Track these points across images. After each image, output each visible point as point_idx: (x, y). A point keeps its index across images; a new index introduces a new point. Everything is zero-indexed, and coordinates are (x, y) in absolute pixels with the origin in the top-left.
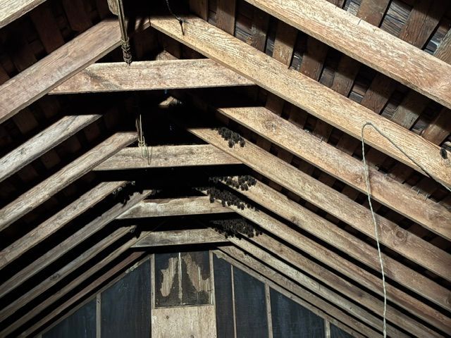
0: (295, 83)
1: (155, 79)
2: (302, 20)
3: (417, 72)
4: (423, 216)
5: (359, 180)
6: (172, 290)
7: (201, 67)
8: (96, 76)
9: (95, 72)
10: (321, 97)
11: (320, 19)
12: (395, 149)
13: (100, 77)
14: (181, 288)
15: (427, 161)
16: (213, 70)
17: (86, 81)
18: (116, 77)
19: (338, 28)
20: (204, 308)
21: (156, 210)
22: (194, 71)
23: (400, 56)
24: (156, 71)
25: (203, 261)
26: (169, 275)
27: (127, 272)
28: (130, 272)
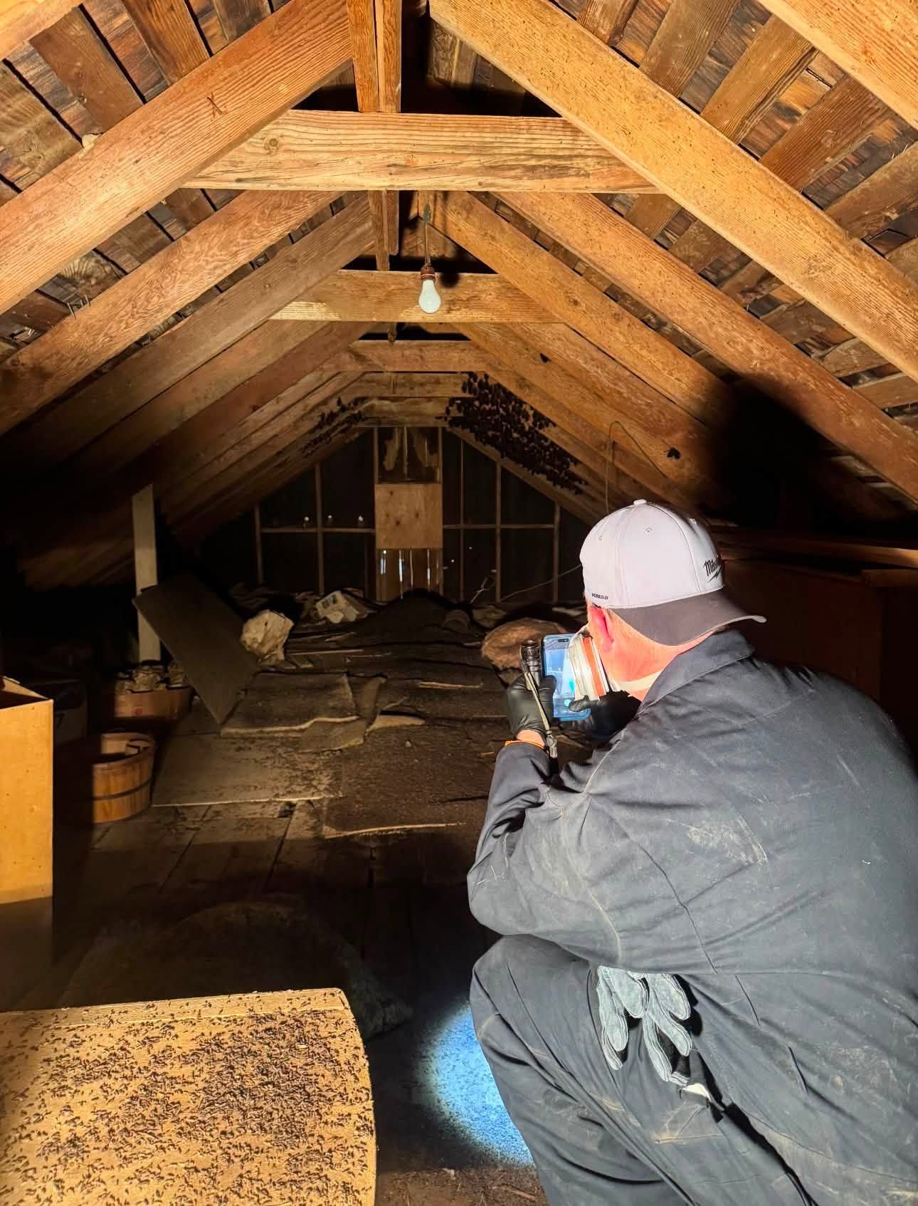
0: (553, 376)
1: (417, 361)
3: (660, 421)
5: (604, 447)
6: (396, 464)
7: (463, 351)
8: (360, 356)
9: (359, 350)
10: (576, 392)
11: (581, 362)
12: (636, 448)
13: (364, 357)
14: (406, 463)
15: (666, 464)
16: (475, 354)
17: (350, 360)
18: (379, 358)
19: (597, 372)
20: (430, 486)
21: (392, 409)
22: (456, 354)
23: (648, 404)
24: (418, 353)
25: (430, 433)
26: (393, 448)
27: (347, 441)
28: (351, 442)
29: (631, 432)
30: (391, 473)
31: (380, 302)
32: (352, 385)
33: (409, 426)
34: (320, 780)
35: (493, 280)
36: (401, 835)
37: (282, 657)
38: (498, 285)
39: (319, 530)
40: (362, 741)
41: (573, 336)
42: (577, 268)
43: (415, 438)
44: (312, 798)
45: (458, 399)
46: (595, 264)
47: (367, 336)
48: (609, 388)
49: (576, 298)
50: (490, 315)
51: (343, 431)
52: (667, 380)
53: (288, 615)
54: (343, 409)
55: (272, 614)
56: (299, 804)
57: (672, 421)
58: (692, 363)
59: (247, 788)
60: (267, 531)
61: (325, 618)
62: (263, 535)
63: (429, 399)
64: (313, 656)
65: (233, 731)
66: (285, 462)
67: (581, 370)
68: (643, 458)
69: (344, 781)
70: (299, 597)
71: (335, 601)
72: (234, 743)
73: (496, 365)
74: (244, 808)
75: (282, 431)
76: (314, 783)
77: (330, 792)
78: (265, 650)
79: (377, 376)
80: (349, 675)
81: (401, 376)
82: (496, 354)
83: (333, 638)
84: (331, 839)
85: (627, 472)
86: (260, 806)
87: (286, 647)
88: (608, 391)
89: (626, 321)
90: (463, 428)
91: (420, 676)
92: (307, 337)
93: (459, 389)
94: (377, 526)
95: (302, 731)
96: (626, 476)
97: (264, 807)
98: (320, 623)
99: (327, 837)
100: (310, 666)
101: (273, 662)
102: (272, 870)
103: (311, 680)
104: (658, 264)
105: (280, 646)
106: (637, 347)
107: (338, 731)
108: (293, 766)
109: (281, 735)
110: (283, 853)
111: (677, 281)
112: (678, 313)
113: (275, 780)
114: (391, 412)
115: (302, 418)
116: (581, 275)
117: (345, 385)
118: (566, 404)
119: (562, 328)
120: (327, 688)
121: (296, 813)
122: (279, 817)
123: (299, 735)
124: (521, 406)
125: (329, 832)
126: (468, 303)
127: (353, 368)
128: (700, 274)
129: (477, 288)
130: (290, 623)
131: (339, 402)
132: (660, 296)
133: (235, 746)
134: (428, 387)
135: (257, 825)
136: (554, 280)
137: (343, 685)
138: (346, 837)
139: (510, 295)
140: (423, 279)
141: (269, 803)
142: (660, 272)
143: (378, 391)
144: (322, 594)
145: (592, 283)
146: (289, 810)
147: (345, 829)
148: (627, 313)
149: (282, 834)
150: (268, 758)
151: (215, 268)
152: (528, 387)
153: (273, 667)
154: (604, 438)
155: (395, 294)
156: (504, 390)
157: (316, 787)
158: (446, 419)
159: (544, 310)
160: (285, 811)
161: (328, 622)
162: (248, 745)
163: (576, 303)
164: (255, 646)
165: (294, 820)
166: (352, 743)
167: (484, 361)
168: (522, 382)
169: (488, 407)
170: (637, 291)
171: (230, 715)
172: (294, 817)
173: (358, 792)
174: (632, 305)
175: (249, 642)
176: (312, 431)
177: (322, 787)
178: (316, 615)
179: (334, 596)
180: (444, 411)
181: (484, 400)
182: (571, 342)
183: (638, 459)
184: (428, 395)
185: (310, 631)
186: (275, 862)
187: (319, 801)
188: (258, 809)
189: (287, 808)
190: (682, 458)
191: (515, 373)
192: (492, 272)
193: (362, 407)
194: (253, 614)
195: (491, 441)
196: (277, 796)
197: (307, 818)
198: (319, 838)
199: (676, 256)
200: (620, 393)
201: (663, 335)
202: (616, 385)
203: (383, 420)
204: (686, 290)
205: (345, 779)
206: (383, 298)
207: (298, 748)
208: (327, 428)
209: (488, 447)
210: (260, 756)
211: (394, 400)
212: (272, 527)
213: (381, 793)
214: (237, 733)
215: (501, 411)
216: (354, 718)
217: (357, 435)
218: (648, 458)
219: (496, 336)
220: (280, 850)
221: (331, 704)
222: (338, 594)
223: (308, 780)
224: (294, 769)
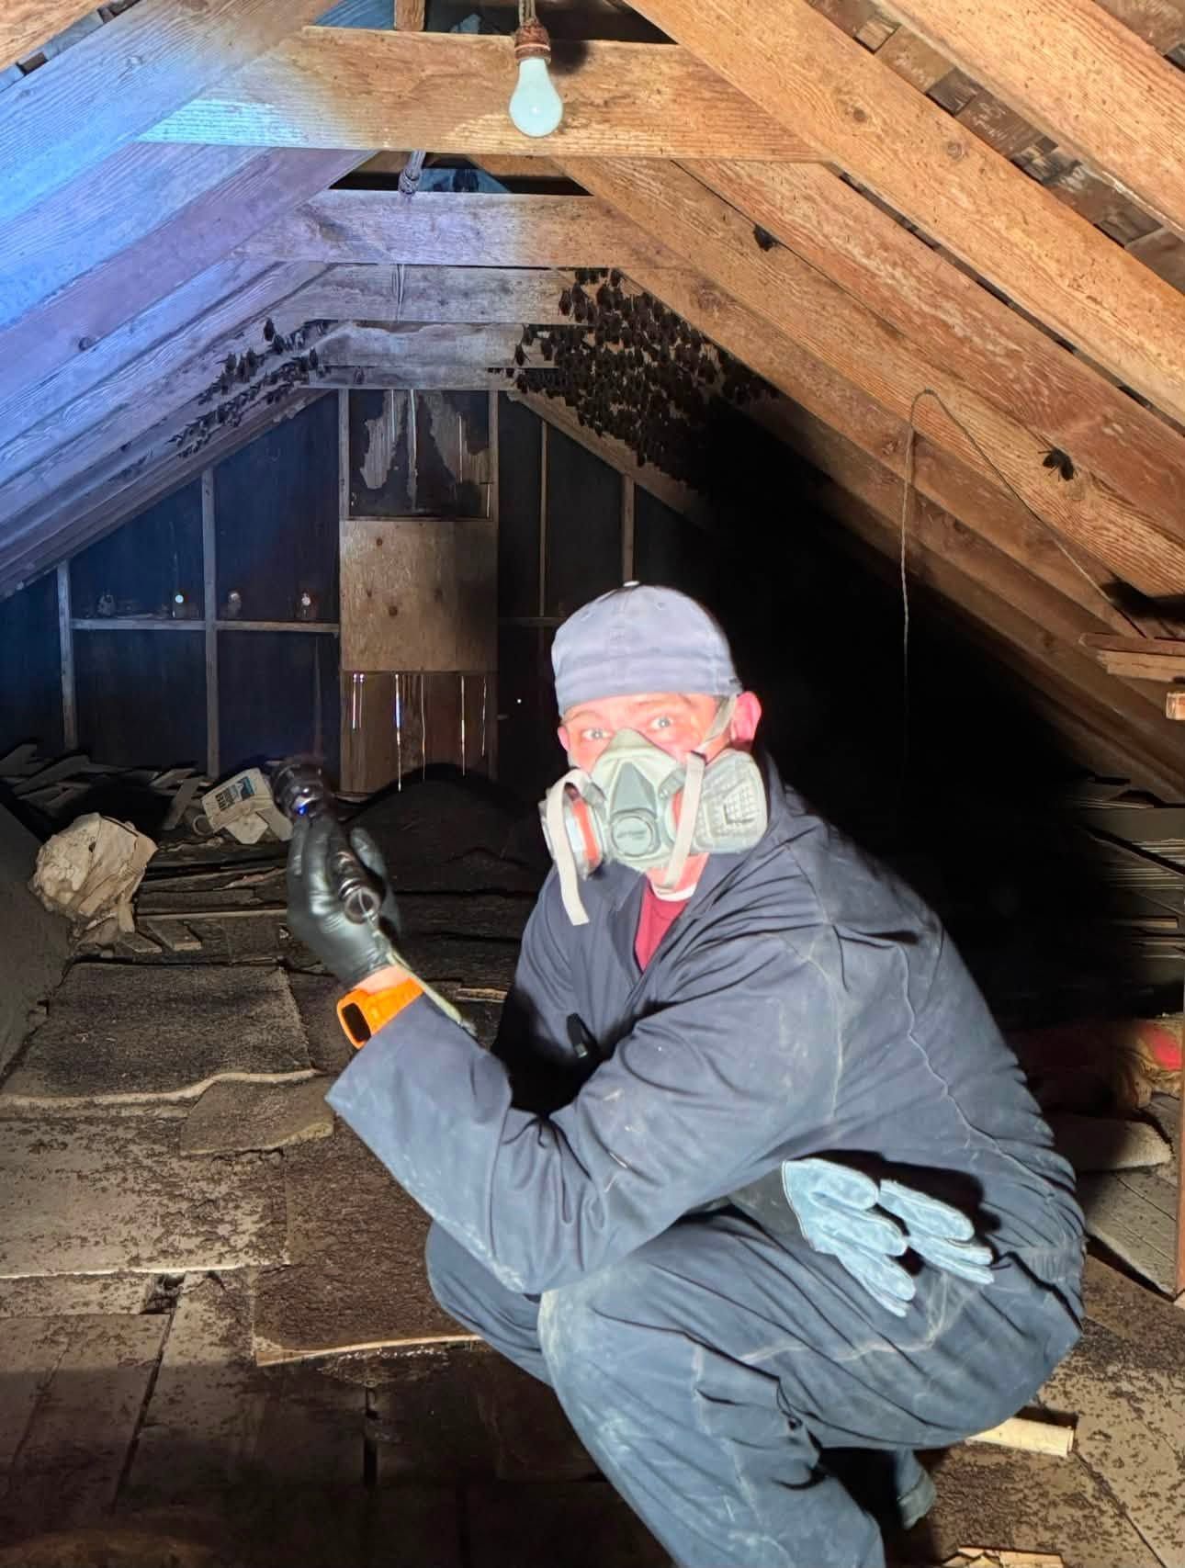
0: (783, 281)
1: (467, 240)
2: (820, 254)
3: (1038, 393)
4: (1014, 539)
5: (890, 447)
6: (390, 475)
7: (573, 219)
8: (333, 225)
9: (328, 213)
10: (836, 319)
11: (857, 252)
12: (974, 454)
13: (341, 228)
14: (413, 472)
15: (1036, 486)
16: (601, 226)
17: (308, 235)
18: (378, 232)
19: (893, 277)
21: (388, 349)
22: (557, 228)
23: (1010, 354)
24: (469, 221)
25: (471, 404)
26: (384, 435)
27: (278, 419)
28: (285, 421)
29: (962, 416)
30: (379, 493)
31: (401, 105)
32: (304, 292)
33: (422, 386)
34: (234, 1223)
35: (667, 58)
36: (435, 1358)
37: (128, 925)
38: (678, 71)
39: (209, 624)
40: (329, 1130)
41: (842, 193)
42: (861, 36)
43: (436, 416)
44: (218, 1268)
45: (542, 328)
46: (924, 29)
47: (351, 181)
48: (921, 313)
49: (860, 104)
50: (658, 141)
51: (270, 398)
52: (1069, 301)
53: (141, 828)
54: (278, 348)
55: (107, 823)
56: (189, 1280)
57: (1066, 393)
58: (1127, 263)
59: (63, 1241)
60: (86, 624)
61: (223, 832)
62: (78, 635)
63: (477, 328)
64: (200, 922)
65: (23, 1102)
66: (137, 468)
67: (858, 271)
68: (990, 476)
69: (291, 1225)
70: (160, 781)
71: (246, 793)
72: (26, 1132)
73: (651, 253)
74: (58, 1291)
75: (138, 395)
76: (223, 1230)
77: (262, 1253)
78: (89, 907)
79: (365, 273)
80: (289, 969)
81: (419, 273)
82: (651, 226)
83: (246, 881)
84: (272, 1368)
85: (943, 504)
86: (96, 1285)
87: (136, 899)
88: (918, 320)
89: (976, 160)
90: (551, 395)
91: (458, 972)
92: (214, 181)
93: (553, 306)
94: (344, 617)
95: (183, 1103)
96: (940, 513)
97: (106, 1287)
98: (210, 844)
99: (261, 1364)
100: (196, 946)
101: (106, 937)
102: (135, 1443)
103: (205, 980)
104: (1073, 32)
105: (125, 900)
106: (999, 223)
107: (271, 1106)
108: (171, 1188)
109: (139, 1112)
110: (158, 1402)
111: (1115, 72)
112: (1117, 147)
113: (132, 1220)
114: (386, 355)
115: (186, 366)
116: (872, 52)
117: (287, 290)
118: (812, 347)
119: (818, 172)
120: (241, 998)
121: (183, 1303)
122: (143, 1313)
123: (179, 1113)
124: (697, 347)
125: (267, 1350)
126: (606, 111)
127: (313, 251)
128: (1167, 57)
129: (629, 77)
130: (150, 847)
131: (269, 332)
132: (1074, 107)
133: (31, 1139)
134: (483, 301)
135: (92, 1335)
136: (809, 60)
137: (278, 994)
138: (304, 1362)
139: (707, 95)
140: (520, 55)
141: (119, 1277)
142: (1075, 54)
143: (364, 306)
144: (214, 772)
145: (898, 71)
146: (165, 1297)
147: (304, 1340)
148: (977, 142)
149: (154, 1355)
150: (107, 1168)
151: (27, 17)
152: (721, 306)
153: (109, 947)
154: (892, 426)
155: (437, 87)
156: (658, 308)
157: (226, 1241)
158: (510, 373)
159: (784, 130)
160: (156, 1297)
161: (231, 841)
162: (61, 1138)
163: (859, 116)
164: (67, 897)
165: (179, 1321)
166: (306, 1134)
167: (622, 242)
168: (706, 292)
169: (615, 349)
170: (1021, 92)
171: (16, 1063)
172: (179, 1314)
173: (328, 1253)
174: (992, 123)
175: (50, 890)
176: (205, 398)
177: (240, 1241)
178: (204, 824)
179: (245, 782)
180: (512, 356)
181: (609, 332)
182: (835, 207)
183: (973, 476)
184: (480, 318)
185: (189, 861)
186: (142, 1422)
187: (236, 1274)
188: (93, 1293)
189: (160, 1290)
190: (1079, 476)
191: (693, 273)
192: (666, 40)
193: (318, 344)
194: (63, 821)
195: (618, 427)
196: (136, 1260)
197: (211, 1316)
198: (242, 1364)
199: (1113, 14)
200: (946, 327)
201: (1061, 195)
202: (936, 307)
203: (369, 374)
204: (1135, 94)
205: (295, 1222)
206: (406, 94)
207: (177, 1146)
208: (239, 389)
209: (610, 440)
210: (91, 1162)
211: (395, 327)
212: (101, 616)
213: (381, 1256)
214: (33, 1108)
215: (647, 358)
216: (308, 1073)
217: (299, 406)
218: (1000, 476)
219: (650, 187)
220: (150, 1394)
221: (252, 1038)
222: (255, 777)
223: (206, 1218)
224: (172, 1197)
